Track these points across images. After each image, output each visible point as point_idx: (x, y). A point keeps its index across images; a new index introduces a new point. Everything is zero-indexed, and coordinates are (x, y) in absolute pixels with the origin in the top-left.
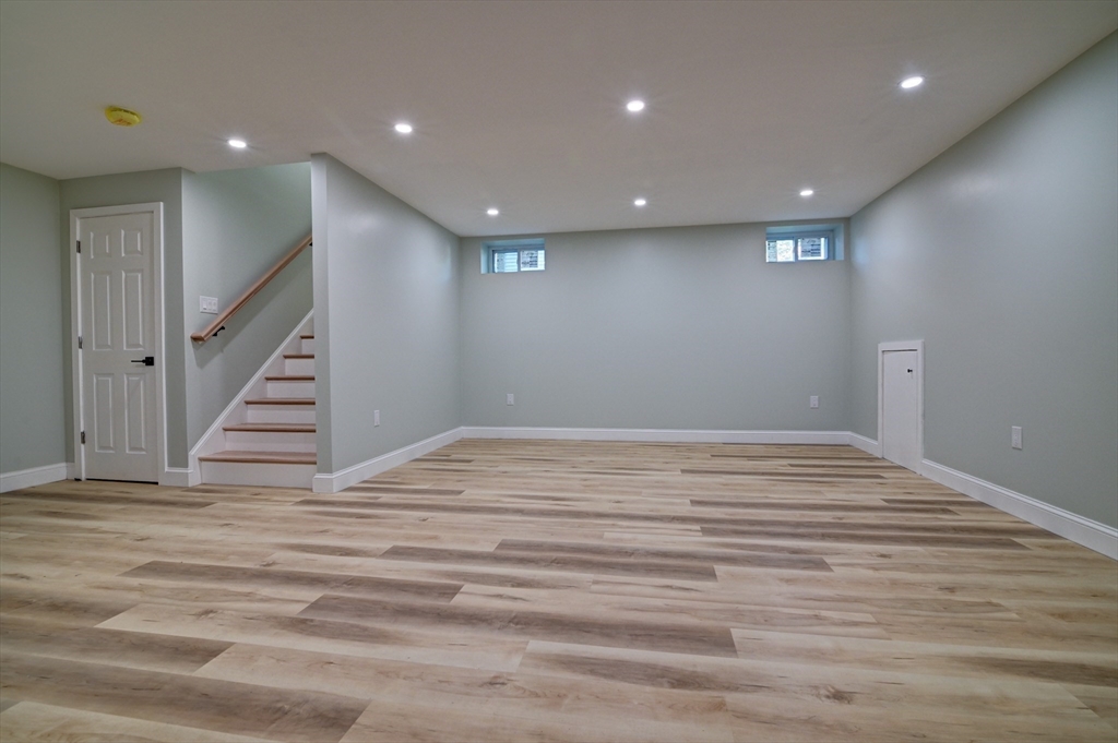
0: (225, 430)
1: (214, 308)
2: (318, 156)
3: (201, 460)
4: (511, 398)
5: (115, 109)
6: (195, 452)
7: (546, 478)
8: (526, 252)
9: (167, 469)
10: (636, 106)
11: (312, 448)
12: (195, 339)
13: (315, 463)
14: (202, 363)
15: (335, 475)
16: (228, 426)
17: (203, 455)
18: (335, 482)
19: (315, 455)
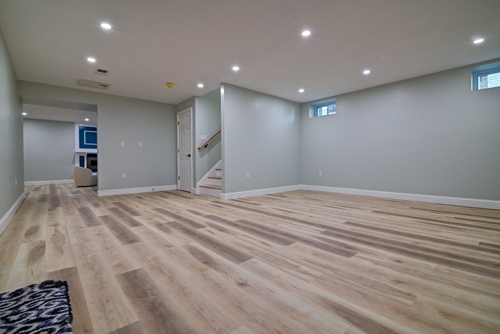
0: (209, 178)
1: (206, 139)
2: (222, 84)
3: (200, 186)
4: (320, 173)
5: (168, 84)
6: (198, 184)
7: (307, 206)
8: (331, 106)
9: (192, 188)
10: (306, 33)
11: (220, 184)
12: (199, 149)
13: (221, 189)
14: (201, 156)
15: (226, 194)
16: (209, 177)
17: (201, 185)
18: (226, 197)
19: (221, 187)
